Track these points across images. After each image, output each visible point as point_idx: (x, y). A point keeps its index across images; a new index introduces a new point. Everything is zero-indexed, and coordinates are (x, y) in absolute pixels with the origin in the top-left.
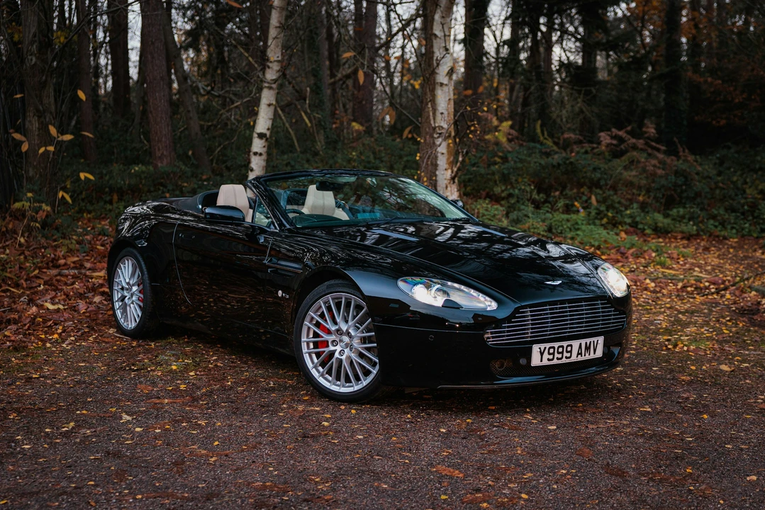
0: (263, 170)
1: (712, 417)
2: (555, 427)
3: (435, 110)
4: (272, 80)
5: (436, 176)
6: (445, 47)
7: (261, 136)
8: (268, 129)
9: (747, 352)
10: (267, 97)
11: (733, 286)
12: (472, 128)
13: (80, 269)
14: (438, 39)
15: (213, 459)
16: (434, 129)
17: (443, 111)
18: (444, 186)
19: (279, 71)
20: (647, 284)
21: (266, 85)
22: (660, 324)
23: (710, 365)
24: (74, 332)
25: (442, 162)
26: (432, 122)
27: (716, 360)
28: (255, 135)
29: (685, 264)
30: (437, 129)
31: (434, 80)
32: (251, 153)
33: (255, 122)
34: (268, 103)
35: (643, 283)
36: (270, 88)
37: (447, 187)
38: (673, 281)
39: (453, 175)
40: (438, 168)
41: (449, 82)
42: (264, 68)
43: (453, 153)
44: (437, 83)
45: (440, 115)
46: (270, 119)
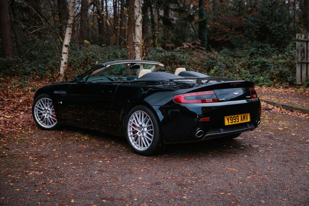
0: (66, 59)
3: (135, 35)
4: (71, 24)
6: (139, 11)
7: (66, 46)
8: (69, 43)
10: (68, 31)
12: (150, 43)
14: (137, 8)
15: (142, 170)
16: (135, 43)
17: (138, 36)
19: (73, 20)
21: (69, 26)
24: (27, 126)
25: (138, 55)
26: (134, 40)
28: (64, 46)
30: (136, 43)
32: (62, 53)
34: (69, 33)
36: (70, 27)
40: (136, 58)
41: (141, 25)
42: (68, 18)
43: (142, 52)
44: (136, 25)
45: (137, 38)
46: (70, 39)
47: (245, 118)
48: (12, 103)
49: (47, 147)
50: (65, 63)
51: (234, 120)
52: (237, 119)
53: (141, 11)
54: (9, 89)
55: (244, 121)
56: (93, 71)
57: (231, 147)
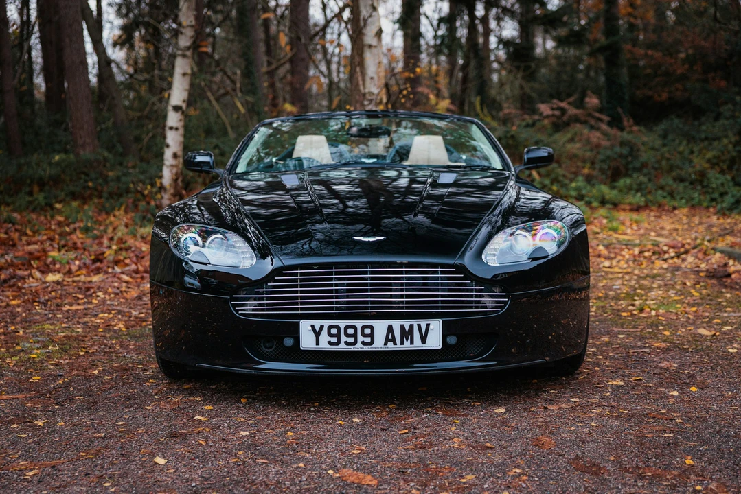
0: (180, 145)
1: (702, 389)
2: (503, 410)
3: (363, 74)
4: (186, 47)
6: (373, 6)
7: (176, 108)
8: (184, 101)
9: (726, 314)
10: (182, 66)
11: (694, 248)
12: (405, 92)
15: (32, 473)
16: (364, 95)
17: (373, 75)
19: (192, 37)
20: (600, 250)
22: (619, 289)
23: (686, 330)
26: (362, 88)
27: (692, 324)
28: (170, 108)
29: (639, 229)
30: (367, 95)
31: (362, 40)
32: (167, 129)
33: (169, 95)
34: (182, 72)
35: (595, 249)
36: (184, 56)
38: (629, 247)
41: (378, 44)
42: (177, 33)
44: (366, 45)
45: (369, 80)
46: (186, 90)
50: (175, 156)
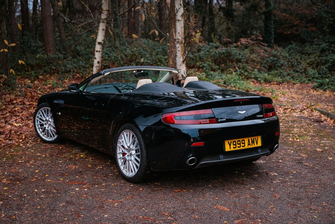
0: (100, 58)
3: (175, 32)
4: (104, 19)
5: (176, 60)
6: (180, 4)
7: (99, 43)
8: (103, 40)
10: (102, 26)
11: (307, 108)
12: (192, 39)
13: (24, 105)
14: (177, 0)
15: (116, 204)
16: (175, 40)
17: (179, 32)
18: (180, 65)
19: (107, 15)
21: (102, 21)
24: (30, 137)
25: (179, 54)
26: (174, 37)
28: (97, 43)
29: (285, 98)
30: (177, 40)
31: (175, 18)
32: (95, 51)
33: (96, 37)
34: (102, 29)
36: (103, 22)
37: (181, 65)
39: (184, 60)
40: (177, 57)
41: (182, 19)
42: (101, 13)
43: (183, 50)
44: (177, 20)
45: (178, 34)
46: (103, 36)
47: (254, 142)
48: (32, 108)
49: (33, 166)
50: (98, 62)
51: (238, 144)
52: (242, 143)
53: (182, 4)
54: (38, 91)
55: (253, 146)
56: (92, 79)
57: (243, 174)
